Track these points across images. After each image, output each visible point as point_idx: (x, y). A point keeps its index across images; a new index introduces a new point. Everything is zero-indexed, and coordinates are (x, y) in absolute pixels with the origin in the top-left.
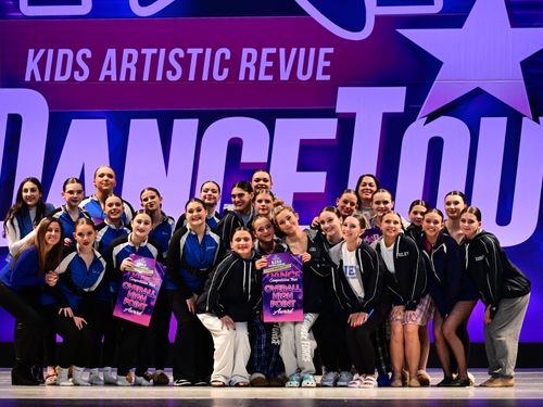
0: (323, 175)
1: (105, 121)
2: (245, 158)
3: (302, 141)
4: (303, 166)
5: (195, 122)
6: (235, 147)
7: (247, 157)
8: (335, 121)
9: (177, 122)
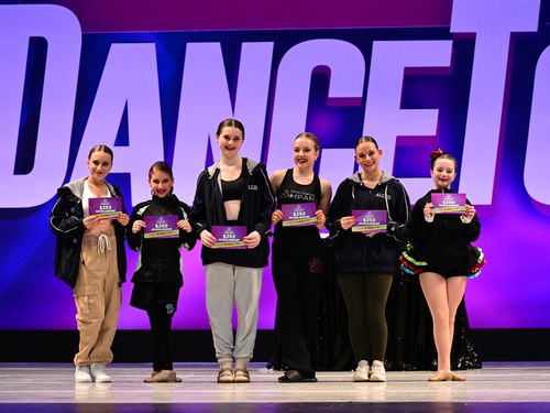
0: (434, 113)
1: (153, 45)
2: (334, 92)
3: (406, 69)
4: (409, 101)
6: (321, 77)
8: (450, 42)
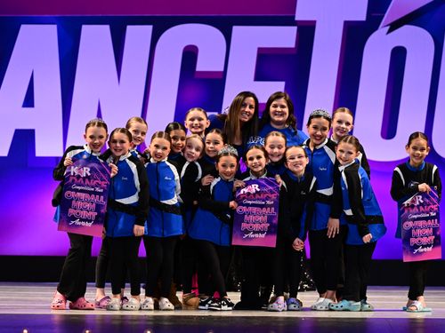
0: (281, 85)
1: (55, 26)
3: (260, 49)
4: (259, 76)
5: (150, 28)
6: (190, 55)
7: (202, 66)
8: (294, 29)
9: (130, 28)
